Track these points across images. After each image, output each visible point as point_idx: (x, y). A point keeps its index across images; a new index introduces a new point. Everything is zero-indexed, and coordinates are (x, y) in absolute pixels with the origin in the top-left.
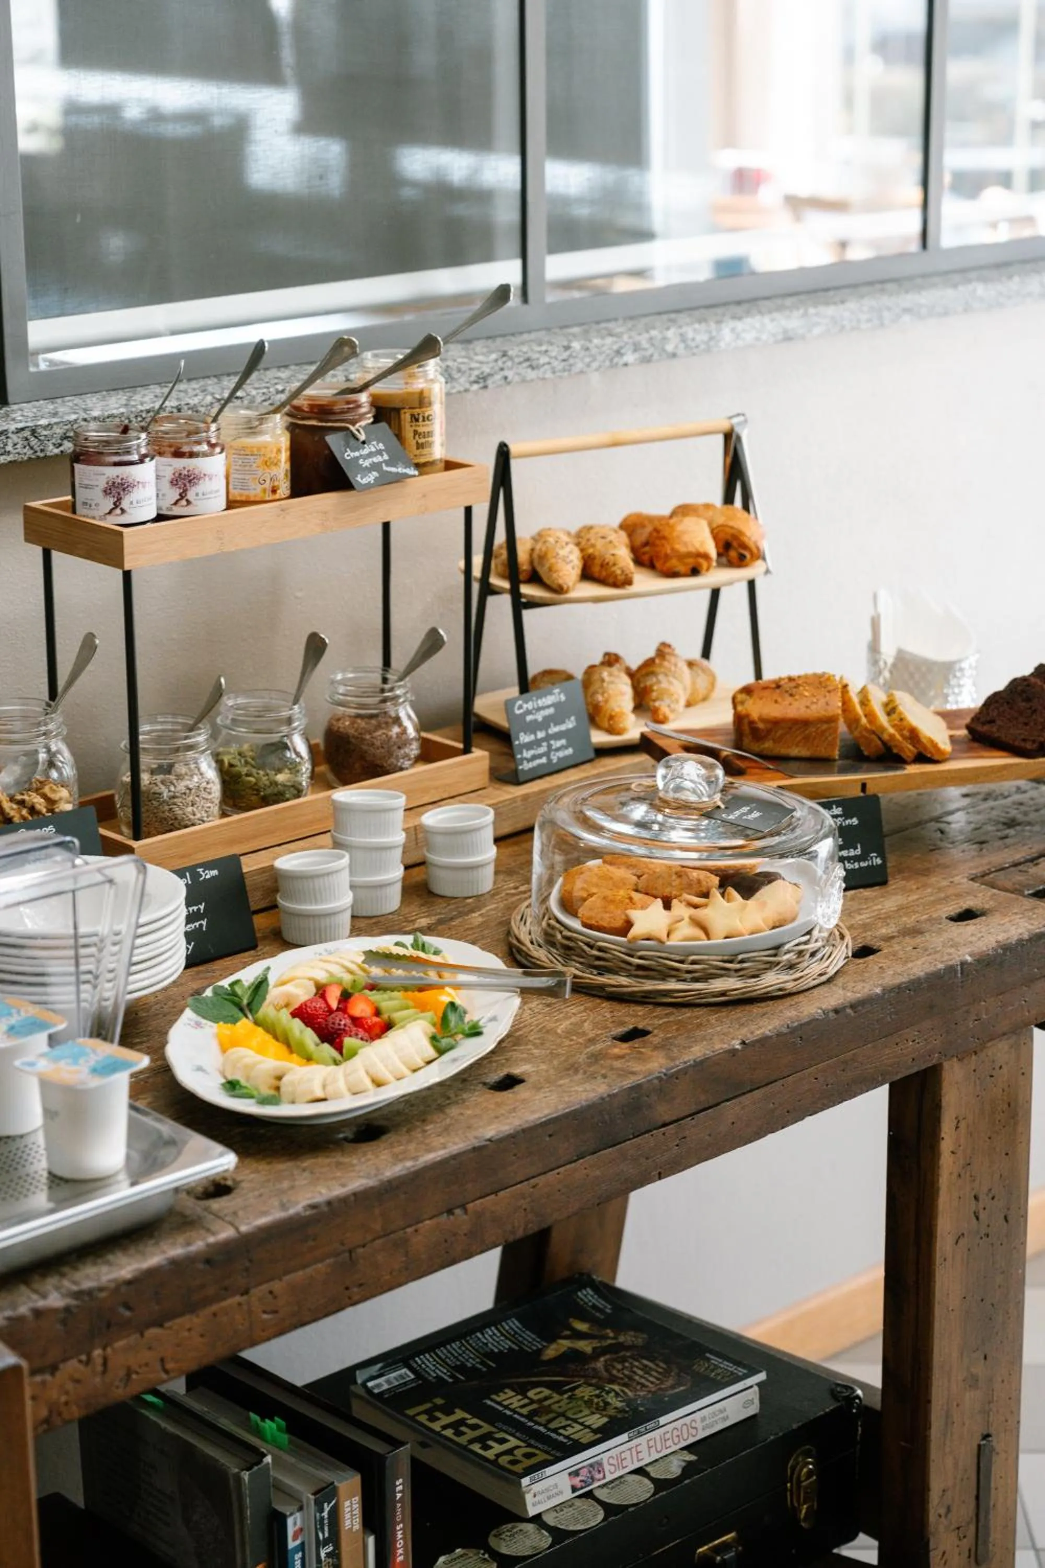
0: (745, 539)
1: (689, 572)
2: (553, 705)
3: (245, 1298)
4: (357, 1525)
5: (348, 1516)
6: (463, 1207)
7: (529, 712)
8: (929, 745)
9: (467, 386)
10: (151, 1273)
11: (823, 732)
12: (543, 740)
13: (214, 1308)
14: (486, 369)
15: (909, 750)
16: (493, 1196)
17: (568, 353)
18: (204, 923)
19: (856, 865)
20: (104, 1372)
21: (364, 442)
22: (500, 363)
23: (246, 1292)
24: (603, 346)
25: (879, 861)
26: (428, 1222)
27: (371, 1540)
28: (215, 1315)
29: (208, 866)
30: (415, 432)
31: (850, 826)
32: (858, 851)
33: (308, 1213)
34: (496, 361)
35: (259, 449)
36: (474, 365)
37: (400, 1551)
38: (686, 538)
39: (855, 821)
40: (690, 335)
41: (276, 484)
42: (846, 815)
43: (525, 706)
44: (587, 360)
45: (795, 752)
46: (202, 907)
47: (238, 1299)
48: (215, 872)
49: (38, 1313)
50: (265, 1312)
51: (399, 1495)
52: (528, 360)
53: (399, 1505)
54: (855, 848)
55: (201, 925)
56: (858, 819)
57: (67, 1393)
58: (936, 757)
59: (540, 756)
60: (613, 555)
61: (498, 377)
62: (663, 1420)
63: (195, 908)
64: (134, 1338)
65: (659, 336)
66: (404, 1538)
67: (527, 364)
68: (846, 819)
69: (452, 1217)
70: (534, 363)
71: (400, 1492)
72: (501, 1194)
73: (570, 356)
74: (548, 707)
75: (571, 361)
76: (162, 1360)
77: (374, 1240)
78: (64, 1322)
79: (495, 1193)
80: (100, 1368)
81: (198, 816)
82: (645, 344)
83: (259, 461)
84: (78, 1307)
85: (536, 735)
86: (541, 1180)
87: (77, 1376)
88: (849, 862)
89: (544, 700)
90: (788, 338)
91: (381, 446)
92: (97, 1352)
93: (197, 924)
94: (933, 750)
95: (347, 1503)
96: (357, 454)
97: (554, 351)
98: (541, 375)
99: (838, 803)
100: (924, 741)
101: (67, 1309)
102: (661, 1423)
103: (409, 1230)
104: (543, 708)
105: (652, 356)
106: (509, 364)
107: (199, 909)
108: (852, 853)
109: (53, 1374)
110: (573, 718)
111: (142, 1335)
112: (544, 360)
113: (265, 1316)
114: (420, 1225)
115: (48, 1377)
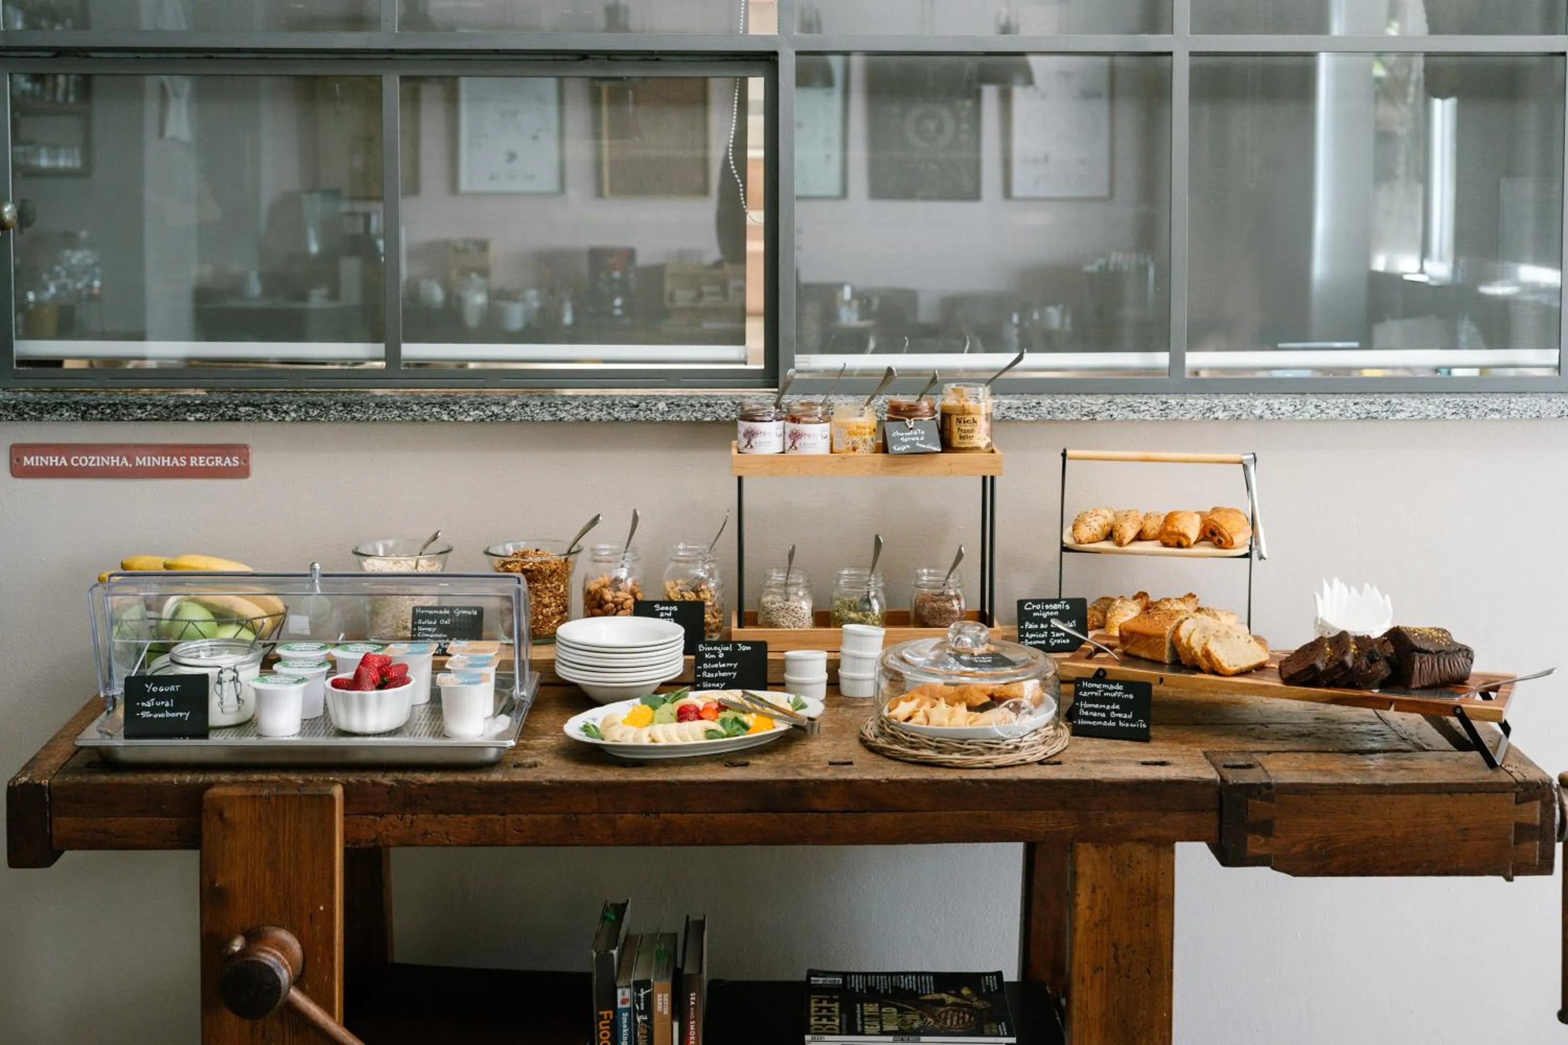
0: (1223, 531)
1: (1175, 545)
2: (1058, 610)
3: (502, 817)
4: (666, 1012)
5: (660, 1003)
6: (657, 813)
7: (1035, 611)
8: (1217, 663)
9: (1079, 417)
10: (443, 784)
11: (1158, 644)
12: (1044, 630)
13: (481, 816)
14: (1095, 409)
15: (1205, 664)
16: (679, 815)
17: (1165, 406)
18: (735, 674)
19: (1127, 725)
20: (411, 827)
21: (911, 429)
22: (1107, 406)
23: (503, 814)
24: (1196, 404)
25: (1144, 726)
26: (630, 815)
27: (676, 1025)
28: (482, 820)
29: (745, 643)
30: (959, 429)
31: (1128, 699)
32: (1130, 716)
33: (548, 784)
34: (1104, 404)
35: (845, 424)
36: (1084, 405)
37: (692, 1038)
38: (1176, 523)
39: (1131, 696)
40: (1276, 406)
41: (856, 445)
42: (1125, 691)
43: (1033, 606)
44: (1182, 412)
45: (1144, 654)
46: (735, 665)
47: (496, 817)
48: (749, 648)
49: (374, 783)
50: (515, 830)
51: (692, 1003)
52: (1130, 406)
53: (692, 1009)
54: (1128, 714)
55: (732, 675)
56: (1134, 695)
57: (388, 831)
58: (1221, 672)
59: (1041, 639)
60: (1121, 526)
61: (1105, 414)
62: (923, 1039)
63: (731, 665)
64: (431, 816)
65: (1247, 404)
66: (696, 1030)
67: (1130, 409)
68: (1125, 694)
69: (648, 818)
70: (1136, 409)
71: (693, 1001)
72: (685, 815)
73: (1167, 408)
74: (1054, 611)
75: (1167, 411)
76: (447, 833)
77: (591, 813)
78: (388, 793)
79: (682, 813)
80: (408, 825)
81: (787, 624)
82: (1233, 407)
83: (846, 431)
84: (397, 787)
85: (1039, 626)
86: (716, 815)
87: (394, 824)
88: (1122, 721)
89: (1051, 605)
90: (1370, 417)
91: (923, 432)
92: (408, 817)
93: (730, 674)
94: (1218, 667)
95: (660, 996)
96: (902, 434)
97: (1153, 403)
98: (1141, 417)
99: (1121, 683)
100: (1214, 659)
101: (391, 787)
102: (921, 1041)
103: (617, 815)
104: (1050, 610)
105: (1240, 415)
106: (1115, 407)
107: (733, 666)
108: (1126, 716)
109: (380, 817)
110: (1074, 621)
111: (436, 817)
112: (1143, 408)
113: (515, 832)
114: (624, 815)
115: (378, 819)
